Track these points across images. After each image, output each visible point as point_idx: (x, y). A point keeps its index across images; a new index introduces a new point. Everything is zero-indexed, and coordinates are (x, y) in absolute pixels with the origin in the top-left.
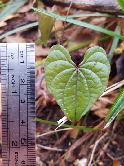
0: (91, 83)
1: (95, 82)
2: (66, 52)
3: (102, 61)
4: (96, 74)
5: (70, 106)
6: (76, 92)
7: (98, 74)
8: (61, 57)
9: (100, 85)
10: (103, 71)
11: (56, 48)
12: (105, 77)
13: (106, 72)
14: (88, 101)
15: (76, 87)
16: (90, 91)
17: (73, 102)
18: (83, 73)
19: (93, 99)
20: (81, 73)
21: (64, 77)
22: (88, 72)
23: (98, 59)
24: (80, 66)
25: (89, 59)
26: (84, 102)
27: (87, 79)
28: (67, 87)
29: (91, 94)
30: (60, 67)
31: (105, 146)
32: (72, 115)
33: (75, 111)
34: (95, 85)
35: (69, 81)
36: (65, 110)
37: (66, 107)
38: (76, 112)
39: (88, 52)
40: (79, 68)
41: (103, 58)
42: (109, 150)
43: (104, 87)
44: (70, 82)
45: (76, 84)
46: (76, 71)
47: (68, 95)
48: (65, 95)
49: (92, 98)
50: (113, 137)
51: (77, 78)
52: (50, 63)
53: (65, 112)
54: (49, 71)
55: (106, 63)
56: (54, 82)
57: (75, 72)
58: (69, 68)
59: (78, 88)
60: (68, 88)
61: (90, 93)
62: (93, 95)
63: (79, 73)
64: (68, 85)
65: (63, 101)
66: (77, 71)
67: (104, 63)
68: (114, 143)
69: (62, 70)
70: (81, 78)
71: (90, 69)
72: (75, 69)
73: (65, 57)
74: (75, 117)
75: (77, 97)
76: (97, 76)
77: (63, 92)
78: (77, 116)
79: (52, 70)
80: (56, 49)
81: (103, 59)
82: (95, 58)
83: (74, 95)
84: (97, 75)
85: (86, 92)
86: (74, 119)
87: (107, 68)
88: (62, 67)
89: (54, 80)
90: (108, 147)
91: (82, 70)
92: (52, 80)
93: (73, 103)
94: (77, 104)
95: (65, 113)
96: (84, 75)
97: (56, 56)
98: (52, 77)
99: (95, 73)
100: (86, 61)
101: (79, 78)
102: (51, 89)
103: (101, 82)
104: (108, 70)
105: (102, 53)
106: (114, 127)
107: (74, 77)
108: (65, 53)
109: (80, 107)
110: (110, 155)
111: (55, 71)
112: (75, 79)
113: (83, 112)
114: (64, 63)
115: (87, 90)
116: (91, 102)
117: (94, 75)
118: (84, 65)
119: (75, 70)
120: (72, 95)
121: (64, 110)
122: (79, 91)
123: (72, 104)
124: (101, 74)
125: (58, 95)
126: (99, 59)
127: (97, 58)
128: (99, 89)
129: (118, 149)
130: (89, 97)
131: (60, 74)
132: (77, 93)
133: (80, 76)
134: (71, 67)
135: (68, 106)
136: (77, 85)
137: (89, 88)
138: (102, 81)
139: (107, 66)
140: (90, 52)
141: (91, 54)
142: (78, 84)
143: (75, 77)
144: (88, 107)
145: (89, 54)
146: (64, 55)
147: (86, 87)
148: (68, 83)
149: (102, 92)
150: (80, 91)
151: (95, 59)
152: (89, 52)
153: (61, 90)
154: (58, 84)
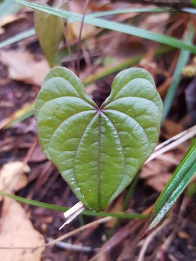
0: (126, 137)
1: (134, 136)
2: (76, 81)
3: (146, 94)
4: (136, 120)
5: (87, 182)
6: (99, 155)
7: (139, 120)
8: (66, 90)
9: (143, 141)
10: (149, 114)
11: (56, 74)
12: (153, 125)
13: (153, 116)
14: (123, 172)
15: (99, 145)
16: (126, 152)
17: (94, 174)
18: (110, 119)
19: (132, 167)
20: (107, 119)
21: (75, 128)
22: (119, 116)
23: (138, 91)
24: (105, 105)
25: (121, 92)
26: (116, 174)
27: (119, 130)
28: (81, 146)
29: (128, 158)
30: (66, 109)
31: (167, 242)
32: (93, 198)
33: (99, 191)
34: (135, 141)
35: (85, 135)
36: (79, 189)
37: (80, 184)
38: (101, 192)
39: (118, 78)
40: (103, 111)
41: (148, 89)
42: (173, 249)
43: (151, 145)
44: (85, 138)
45: (99, 140)
46: (97, 115)
47: (83, 161)
48: (78, 161)
49: (130, 166)
50: (180, 224)
51: (100, 130)
52: (47, 102)
53: (80, 192)
54: (44, 117)
55: (154, 99)
56: (56, 137)
57: (95, 118)
58: (83, 111)
59: (102, 148)
60: (84, 149)
61: (126, 156)
62: (132, 160)
63: (102, 119)
64: (82, 142)
65: (74, 172)
66: (100, 116)
67: (150, 99)
68: (183, 235)
69: (70, 114)
70: (108, 128)
71: (123, 112)
72: (95, 111)
73: (75, 90)
74: (99, 202)
75: (101, 164)
76: (138, 125)
77: (73, 156)
78: (103, 200)
79: (49, 115)
80: (56, 76)
81: (149, 91)
82: (132, 89)
83: (95, 160)
84: (138, 122)
85: (117, 156)
86: (97, 206)
87: (157, 107)
88: (70, 109)
89: (55, 135)
90: (172, 244)
91: (109, 113)
92: (52, 134)
93: (95, 176)
94: (101, 177)
95: (79, 196)
96: (113, 123)
97: (58, 88)
98: (51, 129)
99: (134, 119)
100: (116, 97)
101: (103, 129)
102: (49, 152)
103: (146, 136)
104: (158, 112)
105: (145, 80)
106: (183, 207)
107: (94, 126)
108: (74, 82)
109: (107, 183)
110: (175, 257)
111: (57, 117)
112: (96, 132)
113: (113, 193)
114: (72, 102)
115: (120, 151)
116: (128, 174)
117: (131, 122)
118: (112, 103)
119: (95, 114)
120: (92, 161)
121: (77, 190)
122: (104, 154)
123: (92, 177)
124: (145, 119)
125: (64, 163)
126: (140, 92)
127: (136, 89)
128: (142, 148)
129: (190, 247)
130: (123, 163)
131: (66, 122)
132: (101, 157)
133: (105, 125)
134: (87, 109)
135: (84, 181)
136: (100, 142)
137: (123, 147)
138: (149, 134)
139: (157, 105)
140: (123, 79)
141: (125, 82)
142: (102, 141)
143: (96, 126)
144: (122, 183)
145: (121, 82)
146: (72, 86)
147: (117, 145)
148: (82, 138)
149: (148, 155)
150: (107, 154)
151: (132, 92)
152: (121, 78)
153: (70, 152)
154: (63, 142)
